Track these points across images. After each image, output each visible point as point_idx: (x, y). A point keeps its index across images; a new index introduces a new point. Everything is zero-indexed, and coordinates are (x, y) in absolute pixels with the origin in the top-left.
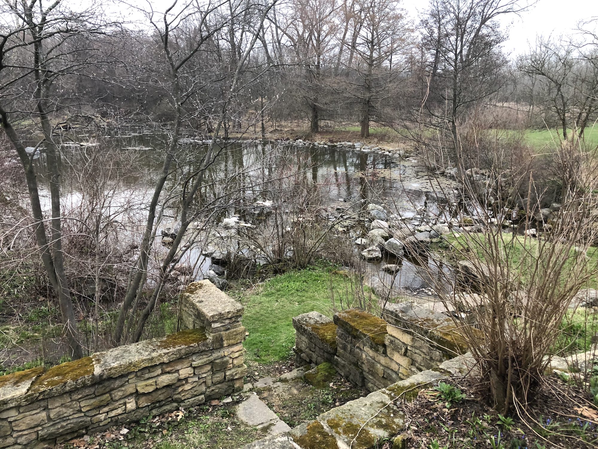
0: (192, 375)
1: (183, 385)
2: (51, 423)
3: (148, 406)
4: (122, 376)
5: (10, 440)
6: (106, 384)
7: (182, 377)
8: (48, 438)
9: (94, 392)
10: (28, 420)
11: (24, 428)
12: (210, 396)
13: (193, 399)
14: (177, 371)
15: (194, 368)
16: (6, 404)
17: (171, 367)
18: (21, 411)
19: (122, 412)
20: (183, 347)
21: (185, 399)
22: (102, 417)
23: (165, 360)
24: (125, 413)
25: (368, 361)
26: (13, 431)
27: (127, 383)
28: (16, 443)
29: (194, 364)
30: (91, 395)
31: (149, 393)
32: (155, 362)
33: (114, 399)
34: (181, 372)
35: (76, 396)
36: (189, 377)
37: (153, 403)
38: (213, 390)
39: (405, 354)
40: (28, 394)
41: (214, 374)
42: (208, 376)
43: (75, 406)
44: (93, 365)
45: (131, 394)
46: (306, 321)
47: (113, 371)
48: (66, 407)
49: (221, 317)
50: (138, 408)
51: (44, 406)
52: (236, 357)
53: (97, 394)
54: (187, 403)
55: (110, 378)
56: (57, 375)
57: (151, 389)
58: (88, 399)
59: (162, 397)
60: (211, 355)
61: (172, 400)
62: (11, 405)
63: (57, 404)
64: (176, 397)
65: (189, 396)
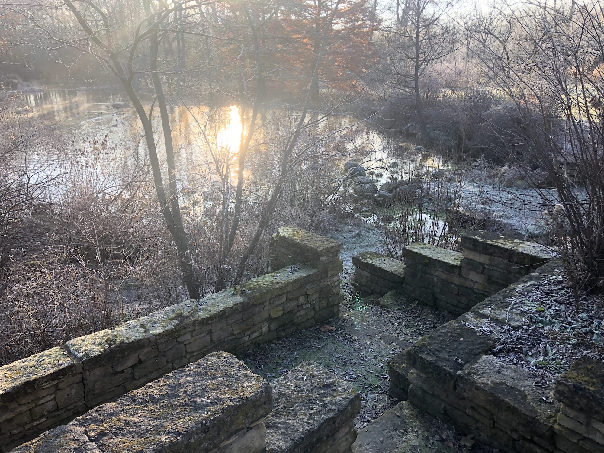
0: (305, 302)
1: (300, 311)
2: (213, 345)
3: (276, 329)
4: (260, 304)
5: (185, 361)
6: (250, 311)
7: (300, 303)
9: (242, 318)
10: (197, 343)
11: (195, 350)
12: (318, 320)
13: (306, 323)
14: (297, 299)
15: (308, 296)
16: (185, 328)
18: (194, 334)
19: (259, 335)
21: (301, 323)
22: (247, 338)
23: (290, 288)
24: (262, 335)
26: (187, 352)
27: (263, 310)
29: (309, 292)
30: (240, 320)
31: (278, 318)
33: (254, 323)
34: (299, 299)
35: (230, 321)
36: (304, 304)
37: (280, 327)
38: (320, 315)
39: (482, 273)
41: (320, 301)
42: (316, 302)
43: (229, 329)
45: (265, 320)
47: (256, 299)
48: (223, 330)
49: (328, 251)
50: (270, 331)
51: (208, 330)
52: (336, 286)
53: (244, 319)
54: (303, 326)
55: (253, 305)
57: (280, 314)
58: (238, 324)
59: (286, 322)
60: (319, 285)
63: (218, 328)
64: (296, 320)
65: (304, 320)
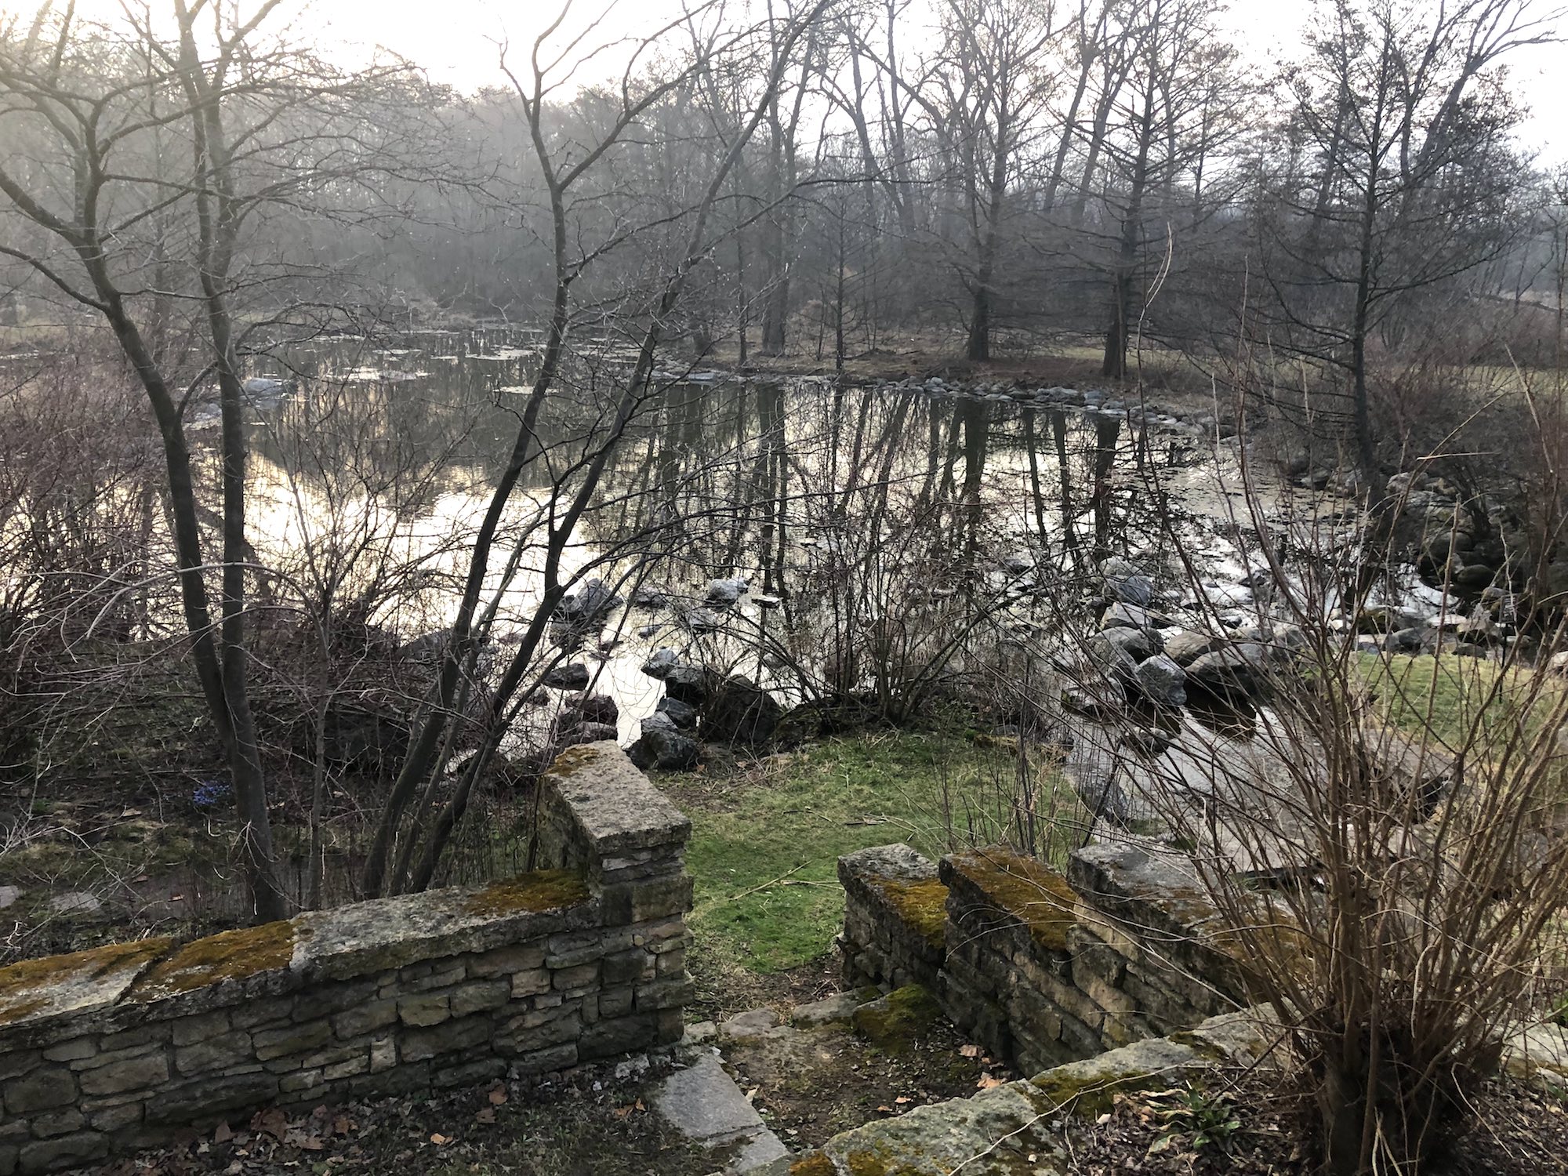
0: (546, 990)
1: (522, 1014)
2: (178, 1084)
3: (428, 1060)
4: (361, 979)
5: (74, 1118)
6: (322, 994)
7: (518, 992)
8: (168, 1121)
9: (291, 1014)
10: (118, 1072)
11: (109, 1091)
12: (592, 1048)
13: (546, 1053)
14: (508, 977)
15: (553, 972)
16: (66, 1026)
17: (491, 963)
18: (104, 1046)
19: (359, 1070)
20: (522, 913)
21: (525, 1052)
22: (310, 1078)
23: (475, 946)
24: (368, 1073)
25: (1024, 993)
26: (82, 1094)
27: (374, 998)
28: (87, 1127)
29: (552, 962)
30: (279, 1019)
31: (430, 1027)
32: (448, 948)
33: (341, 1034)
34: (516, 981)
35: (244, 1021)
36: (537, 995)
37: (441, 1055)
38: (600, 1034)
39: (1119, 985)
40: (123, 1004)
41: (604, 990)
42: (589, 995)
43: (241, 1043)
44: (291, 945)
45: (385, 1028)
46: (871, 868)
47: (338, 964)
48: (217, 1045)
49: (627, 843)
50: (401, 1062)
51: (161, 1039)
52: (667, 953)
53: (297, 1019)
54: (529, 1061)
55: (330, 982)
56: (203, 962)
57: (435, 1018)
58: (275, 1030)
59: (464, 1041)
60: (599, 943)
61: (492, 1049)
62: (78, 1031)
63: (195, 1037)
64: (502, 1042)
65: (535, 1043)
